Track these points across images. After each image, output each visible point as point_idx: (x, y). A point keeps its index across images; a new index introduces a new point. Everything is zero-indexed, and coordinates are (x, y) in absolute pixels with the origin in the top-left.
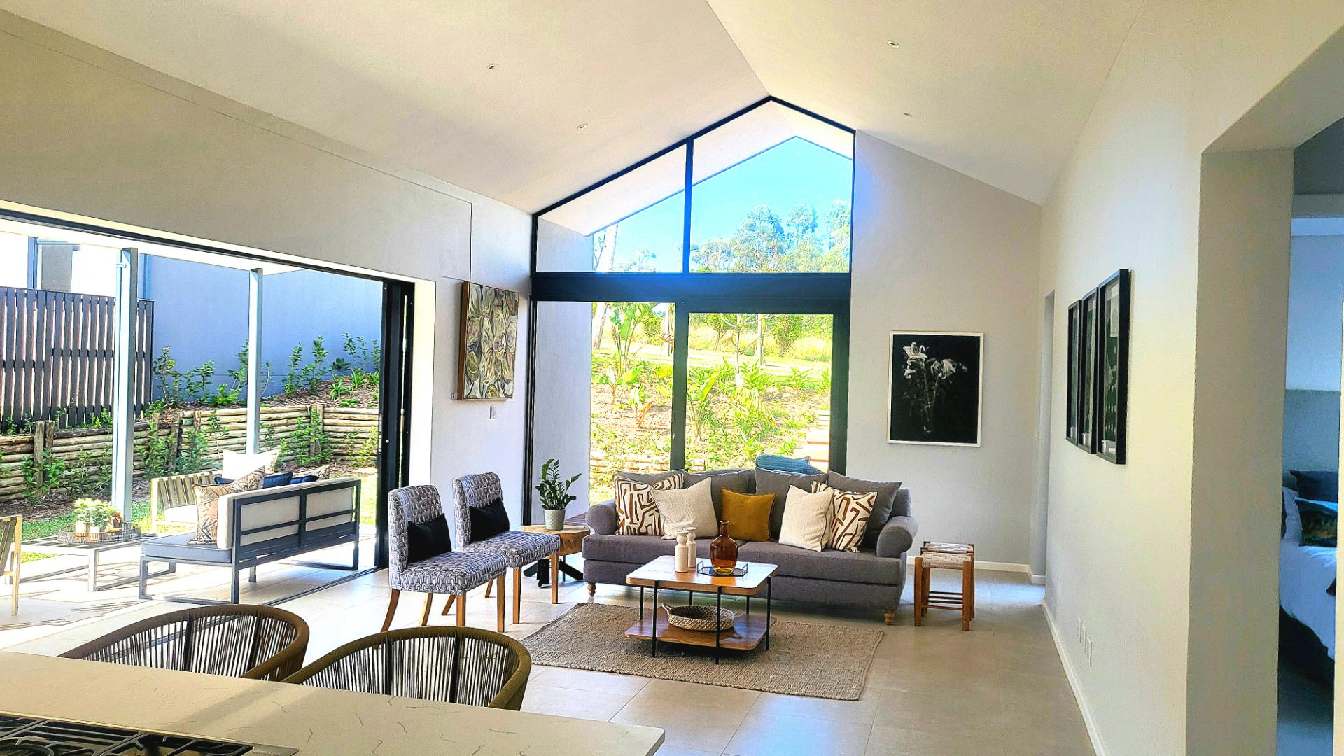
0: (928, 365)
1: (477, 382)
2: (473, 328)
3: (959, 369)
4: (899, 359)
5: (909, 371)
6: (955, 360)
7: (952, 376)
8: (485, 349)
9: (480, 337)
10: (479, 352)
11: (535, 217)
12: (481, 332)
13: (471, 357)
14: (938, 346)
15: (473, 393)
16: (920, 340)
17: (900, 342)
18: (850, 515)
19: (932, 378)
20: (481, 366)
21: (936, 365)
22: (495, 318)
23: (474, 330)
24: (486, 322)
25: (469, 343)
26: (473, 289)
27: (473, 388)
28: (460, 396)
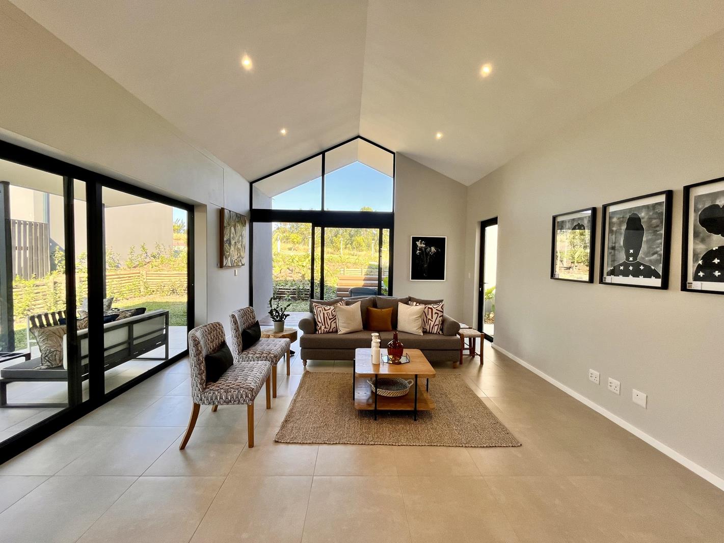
0: (426, 249)
1: (229, 259)
2: (226, 232)
3: (437, 250)
4: (415, 247)
5: (418, 252)
6: (436, 247)
7: (435, 253)
8: (233, 242)
9: (230, 236)
10: (230, 244)
12: (230, 234)
13: (226, 246)
14: (429, 241)
15: (227, 264)
16: (423, 239)
17: (415, 240)
18: (435, 316)
19: (427, 254)
20: (231, 250)
21: (429, 249)
22: (237, 228)
23: (227, 233)
24: (233, 229)
25: (225, 239)
26: (226, 212)
27: (227, 262)
28: (221, 266)
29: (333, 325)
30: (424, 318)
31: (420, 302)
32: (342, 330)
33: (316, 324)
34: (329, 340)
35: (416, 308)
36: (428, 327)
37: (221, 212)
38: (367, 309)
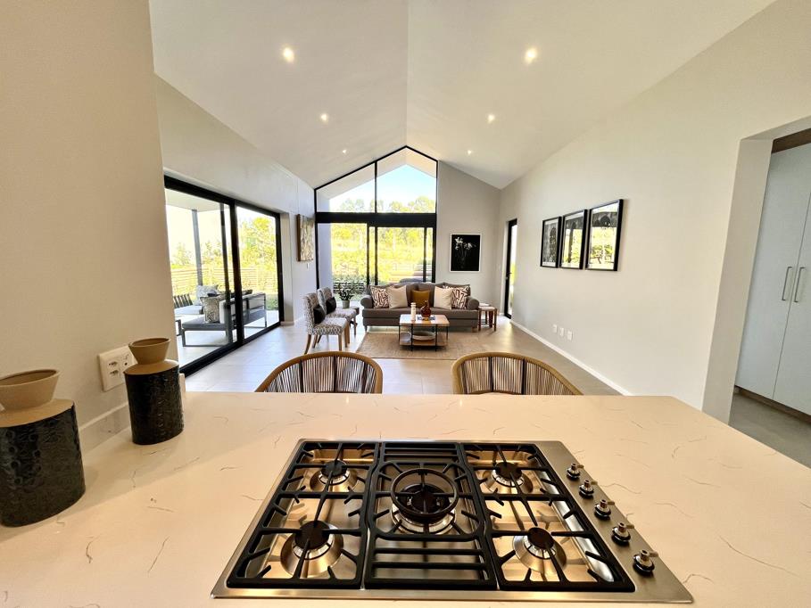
0: (463, 245)
1: (304, 254)
2: (302, 233)
3: (473, 246)
4: (454, 243)
5: (457, 247)
6: (472, 243)
7: (471, 249)
8: (306, 241)
9: (304, 236)
10: (304, 242)
11: (315, 190)
12: (304, 234)
13: (301, 243)
14: (466, 238)
16: (461, 236)
17: (454, 237)
18: (461, 296)
19: (465, 249)
20: (305, 248)
21: (466, 245)
22: (307, 229)
24: (305, 230)
25: (301, 239)
26: (301, 217)
27: (303, 258)
28: (299, 260)
29: (386, 303)
30: (453, 297)
31: (450, 286)
32: (392, 306)
33: (373, 302)
34: (382, 312)
35: (448, 290)
36: (455, 304)
37: (298, 217)
38: (411, 292)
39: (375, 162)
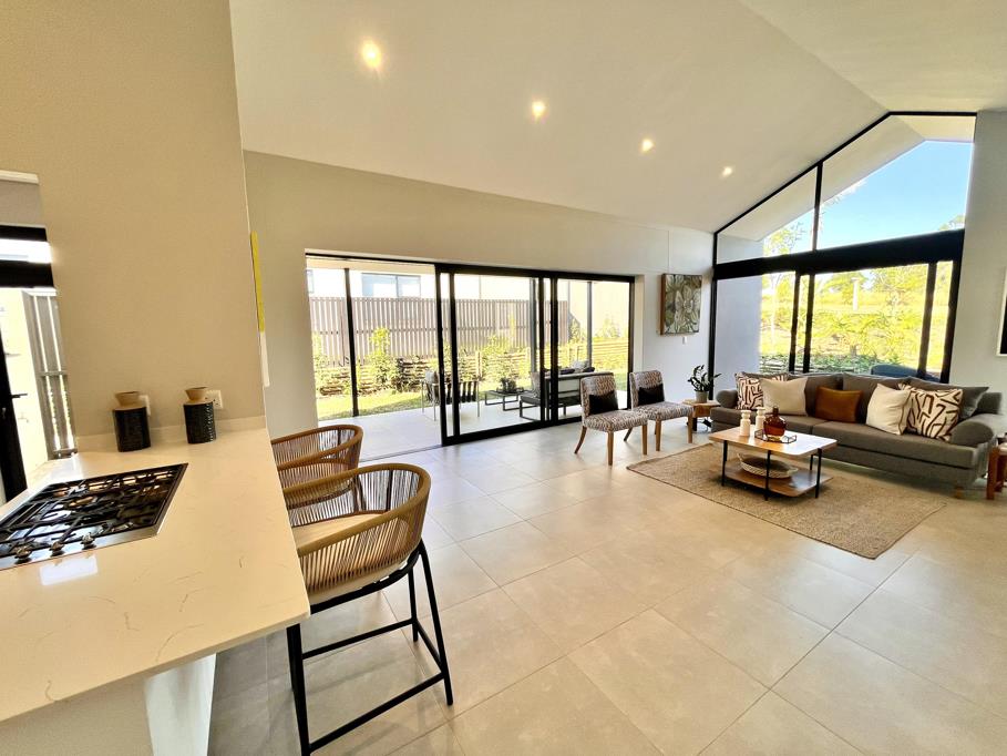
1: (673, 325)
2: (668, 298)
8: (677, 307)
10: (674, 310)
11: (715, 235)
12: (674, 299)
13: (669, 312)
15: (670, 331)
18: (936, 410)
20: (675, 317)
22: (685, 291)
24: (678, 293)
29: (757, 402)
30: (914, 410)
33: (735, 398)
37: (663, 278)
38: (819, 391)
39: (819, 165)
